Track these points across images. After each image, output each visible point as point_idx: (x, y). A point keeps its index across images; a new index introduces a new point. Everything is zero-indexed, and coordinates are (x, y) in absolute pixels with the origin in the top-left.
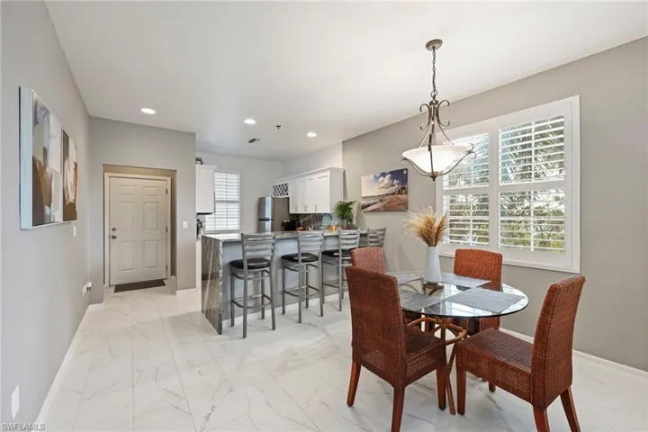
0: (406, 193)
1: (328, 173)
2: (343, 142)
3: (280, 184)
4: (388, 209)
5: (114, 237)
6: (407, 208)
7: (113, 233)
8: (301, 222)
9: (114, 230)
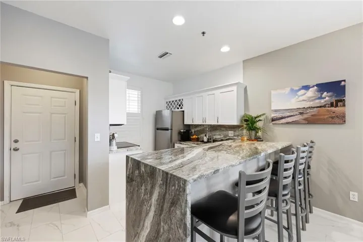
0: (344, 105)
1: (235, 88)
2: (243, 61)
3: (174, 99)
4: (312, 121)
5: (16, 150)
6: (345, 121)
7: (14, 145)
8: (193, 131)
9: (16, 141)
